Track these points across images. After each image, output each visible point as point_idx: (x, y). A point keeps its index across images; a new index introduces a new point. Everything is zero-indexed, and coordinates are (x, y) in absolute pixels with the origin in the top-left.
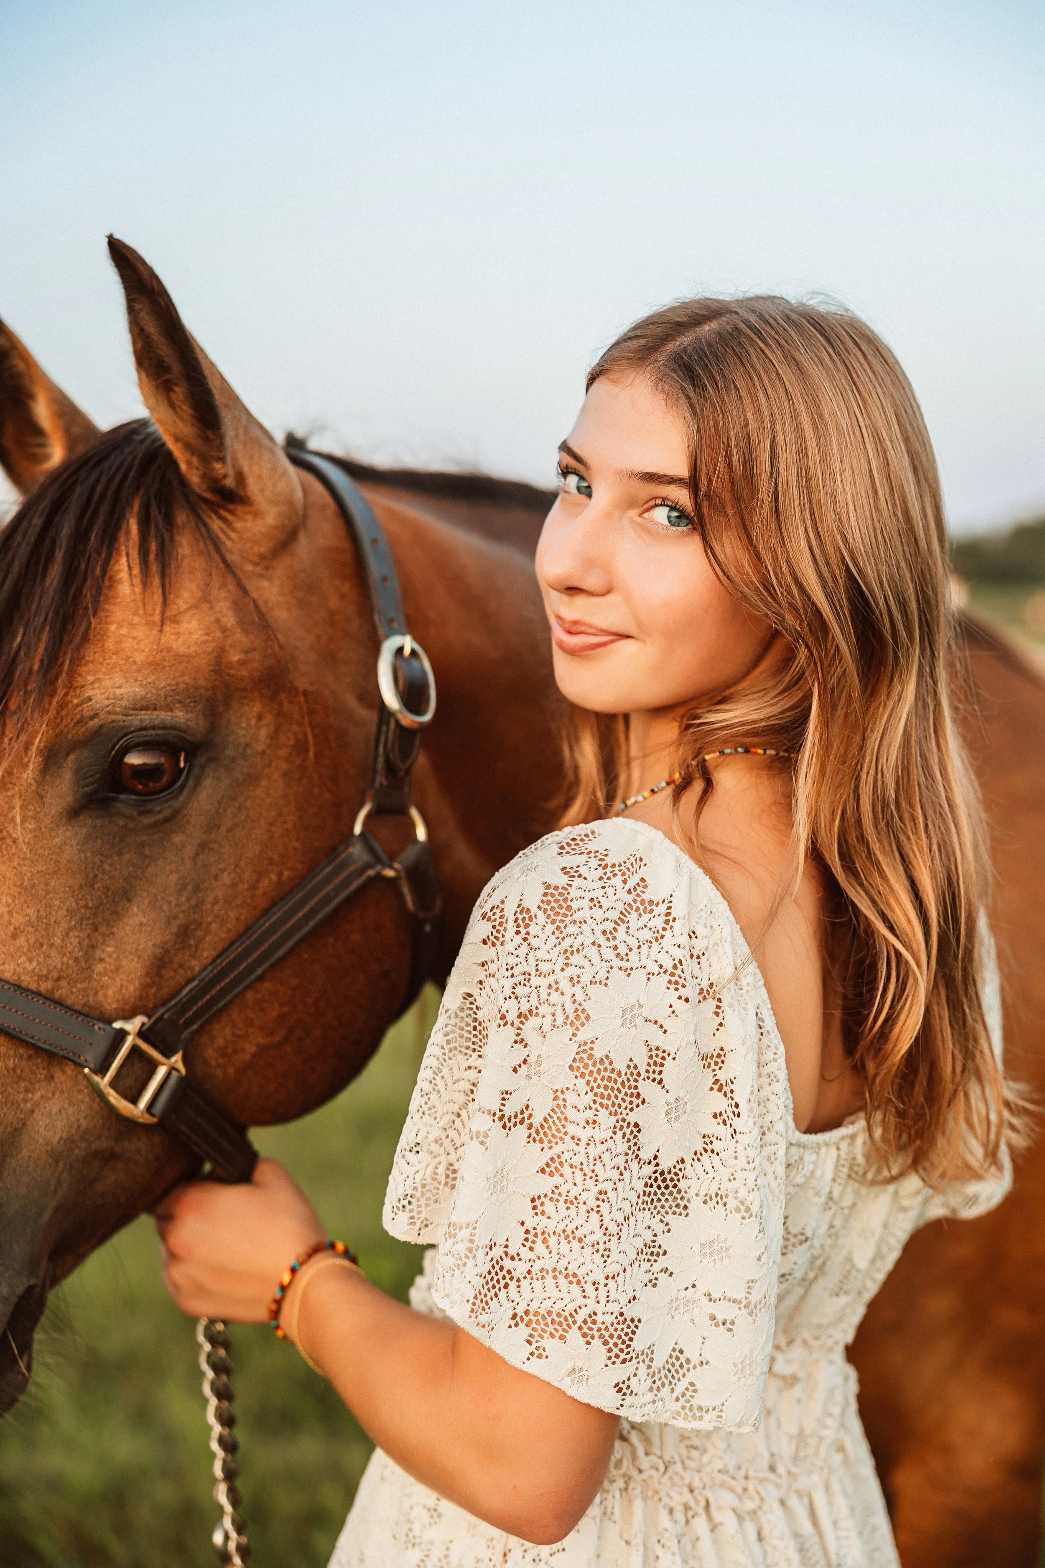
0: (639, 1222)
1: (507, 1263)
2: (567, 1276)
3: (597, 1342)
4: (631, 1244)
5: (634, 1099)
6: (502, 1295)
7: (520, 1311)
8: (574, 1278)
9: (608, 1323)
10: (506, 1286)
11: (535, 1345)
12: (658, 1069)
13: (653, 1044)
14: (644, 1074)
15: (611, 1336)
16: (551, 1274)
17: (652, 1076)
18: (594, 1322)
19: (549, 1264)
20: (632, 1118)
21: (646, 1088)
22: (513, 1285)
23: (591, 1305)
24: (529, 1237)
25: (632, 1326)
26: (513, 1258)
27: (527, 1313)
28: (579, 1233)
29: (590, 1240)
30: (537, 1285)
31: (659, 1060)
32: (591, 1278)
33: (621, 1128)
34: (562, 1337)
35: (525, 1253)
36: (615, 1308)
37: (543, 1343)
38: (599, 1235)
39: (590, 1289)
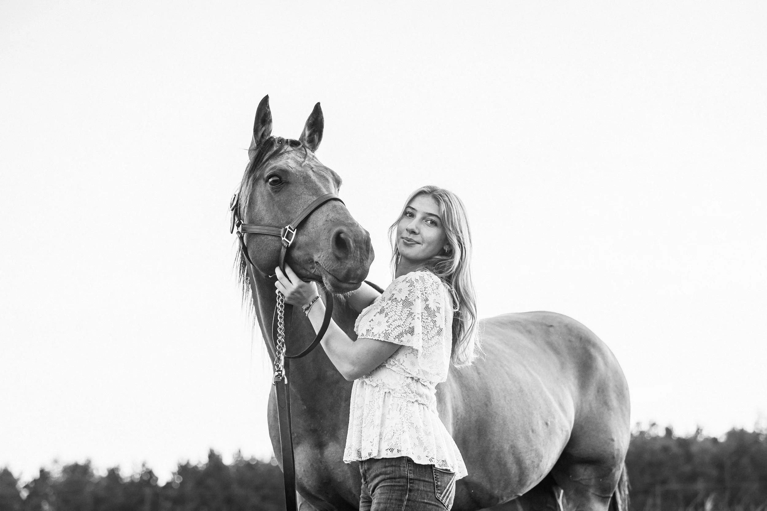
0: (405, 311)
1: (387, 332)
2: (398, 327)
3: (408, 334)
4: (405, 316)
5: (435, 316)
6: (390, 336)
7: (395, 337)
8: (399, 326)
9: (408, 330)
10: (389, 335)
11: (400, 340)
12: (439, 311)
13: (438, 306)
14: (436, 312)
15: (410, 332)
16: (395, 328)
17: (438, 312)
18: (406, 331)
19: (394, 327)
20: (434, 319)
21: (436, 314)
22: (390, 334)
23: (404, 329)
24: (389, 326)
25: (413, 328)
26: (388, 331)
27: (396, 337)
28: (395, 319)
29: (397, 319)
30: (394, 331)
31: (439, 309)
32: (401, 324)
33: (432, 321)
34: (403, 337)
35: (389, 329)
36: (408, 327)
37: (401, 339)
38: (399, 317)
39: (402, 326)
